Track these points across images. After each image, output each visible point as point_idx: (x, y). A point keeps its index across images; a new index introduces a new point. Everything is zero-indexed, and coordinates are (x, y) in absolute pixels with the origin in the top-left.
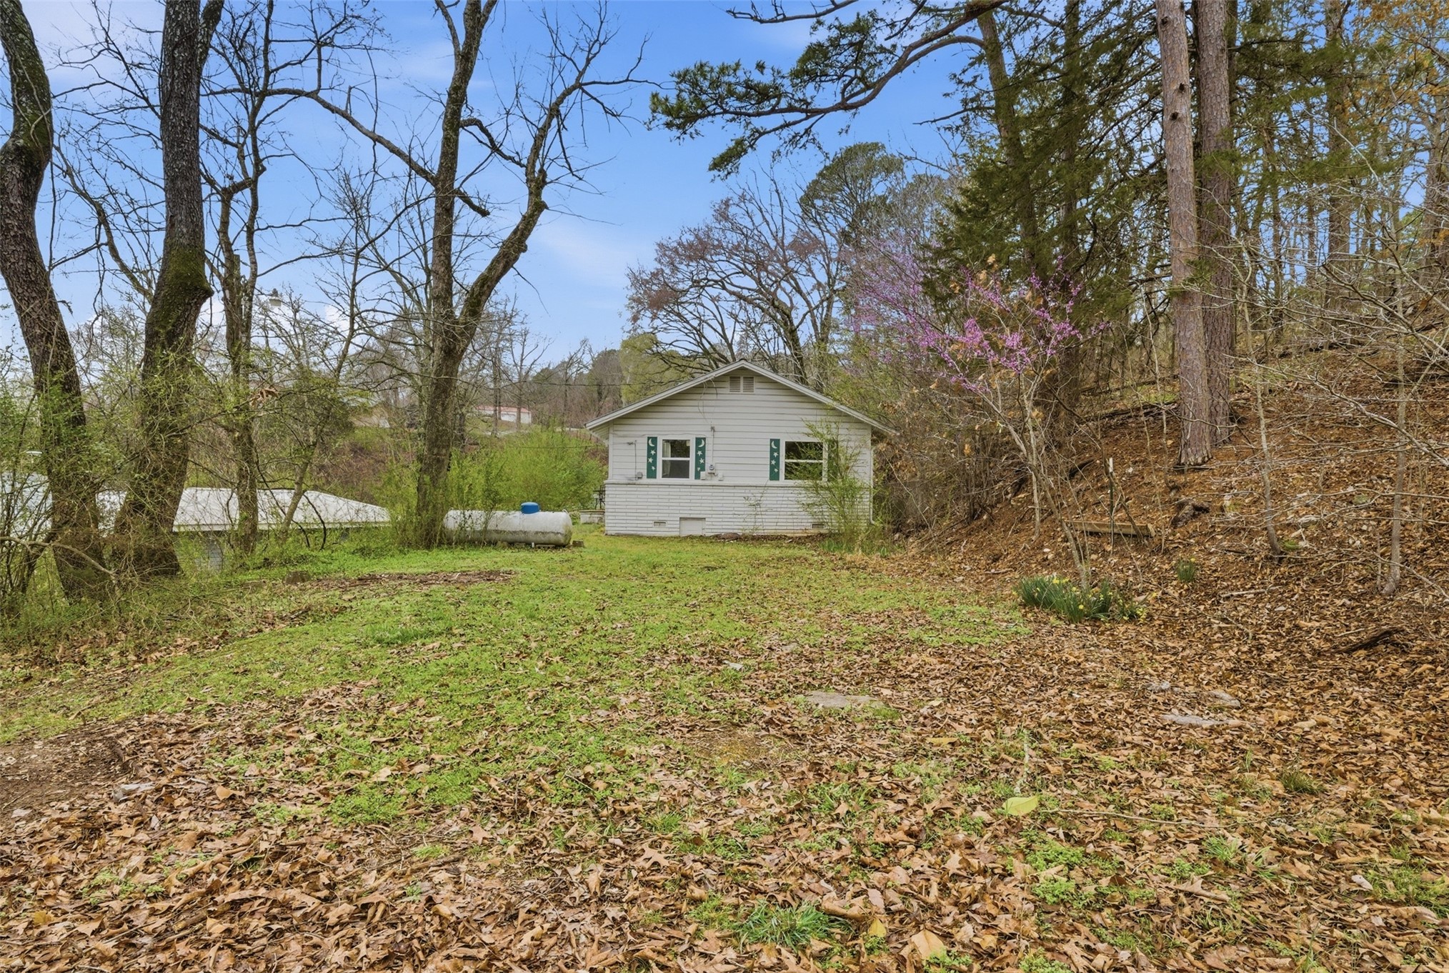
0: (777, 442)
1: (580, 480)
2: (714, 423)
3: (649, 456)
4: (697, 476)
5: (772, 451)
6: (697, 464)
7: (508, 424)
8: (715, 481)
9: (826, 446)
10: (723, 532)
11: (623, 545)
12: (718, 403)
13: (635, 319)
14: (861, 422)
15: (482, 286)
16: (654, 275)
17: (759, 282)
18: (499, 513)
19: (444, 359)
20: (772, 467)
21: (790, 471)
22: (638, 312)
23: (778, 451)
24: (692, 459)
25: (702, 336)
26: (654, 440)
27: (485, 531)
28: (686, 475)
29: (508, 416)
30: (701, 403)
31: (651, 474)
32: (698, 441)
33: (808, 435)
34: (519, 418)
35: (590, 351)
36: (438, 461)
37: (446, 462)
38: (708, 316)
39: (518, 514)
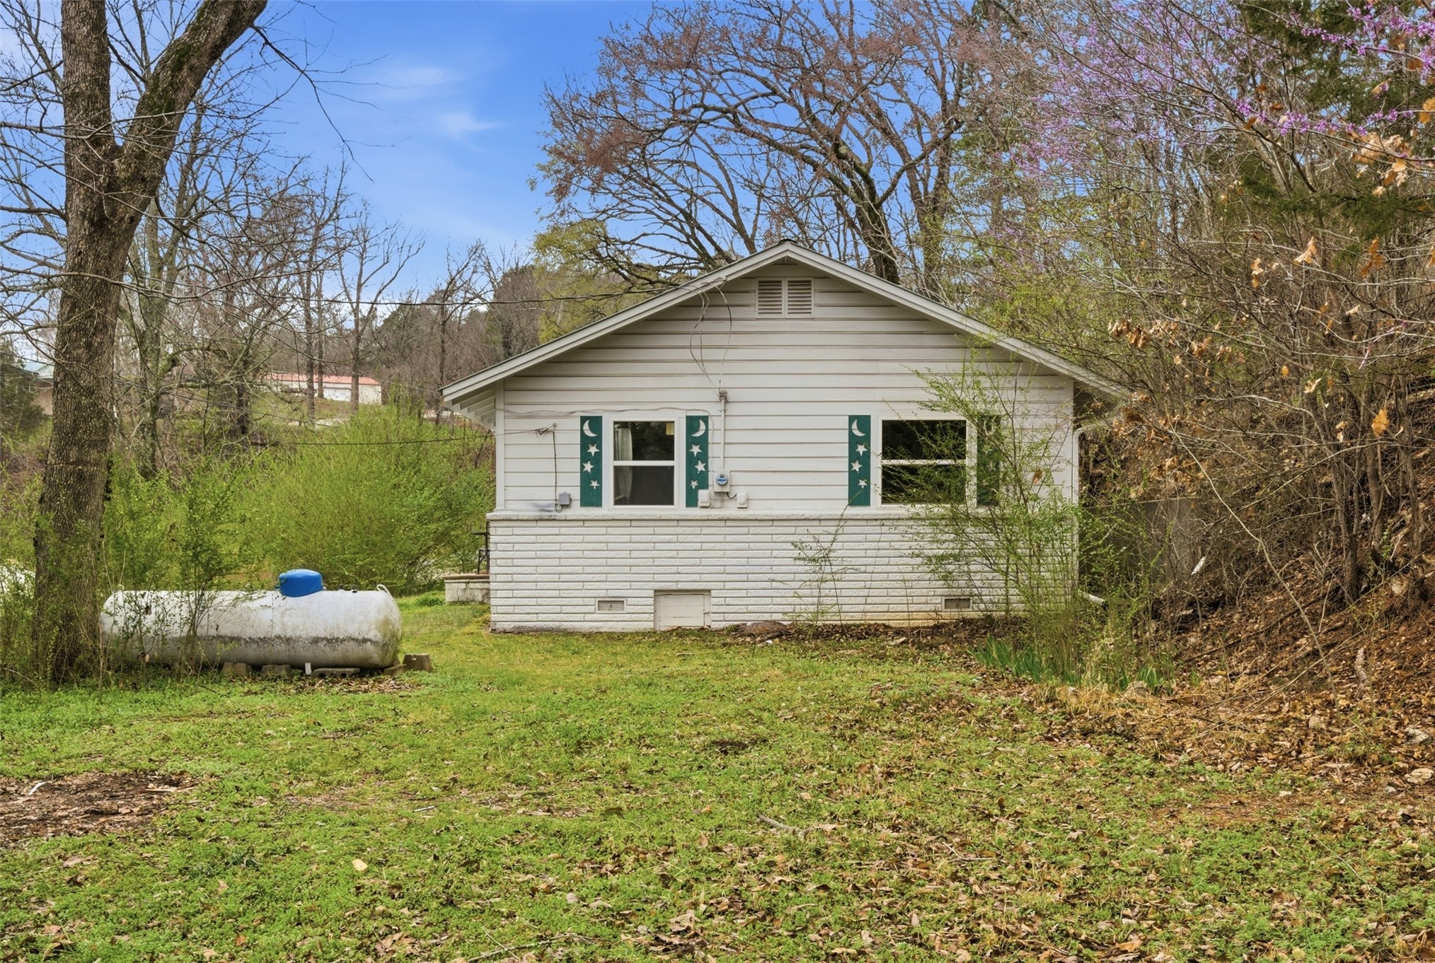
0: (864, 422)
1: (453, 508)
2: (727, 382)
3: (585, 457)
4: (692, 501)
5: (853, 441)
6: (691, 474)
7: (335, 407)
8: (731, 510)
9: (971, 431)
10: (749, 619)
11: (526, 660)
12: (734, 340)
13: (561, 192)
14: (1053, 374)
15: (178, 67)
16: (599, 99)
17: (806, 113)
18: (227, 596)
19: (90, 239)
20: (854, 477)
21: (895, 487)
22: (569, 178)
23: (866, 441)
24: (679, 463)
25: (695, 225)
26: (596, 422)
27: (192, 639)
28: (668, 499)
29: (337, 390)
30: (696, 340)
31: (591, 497)
32: (692, 423)
33: (932, 406)
34: (356, 396)
35: (488, 268)
36: (80, 477)
37: (99, 480)
38: (705, 186)
39: (272, 597)
